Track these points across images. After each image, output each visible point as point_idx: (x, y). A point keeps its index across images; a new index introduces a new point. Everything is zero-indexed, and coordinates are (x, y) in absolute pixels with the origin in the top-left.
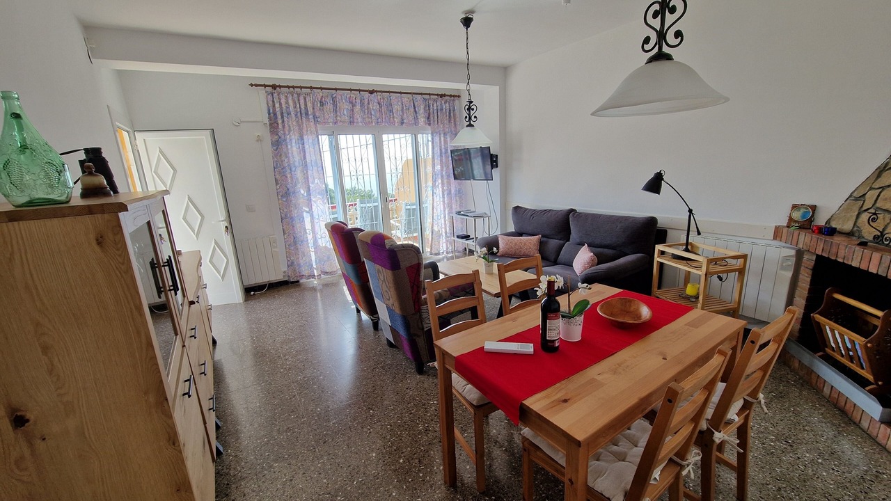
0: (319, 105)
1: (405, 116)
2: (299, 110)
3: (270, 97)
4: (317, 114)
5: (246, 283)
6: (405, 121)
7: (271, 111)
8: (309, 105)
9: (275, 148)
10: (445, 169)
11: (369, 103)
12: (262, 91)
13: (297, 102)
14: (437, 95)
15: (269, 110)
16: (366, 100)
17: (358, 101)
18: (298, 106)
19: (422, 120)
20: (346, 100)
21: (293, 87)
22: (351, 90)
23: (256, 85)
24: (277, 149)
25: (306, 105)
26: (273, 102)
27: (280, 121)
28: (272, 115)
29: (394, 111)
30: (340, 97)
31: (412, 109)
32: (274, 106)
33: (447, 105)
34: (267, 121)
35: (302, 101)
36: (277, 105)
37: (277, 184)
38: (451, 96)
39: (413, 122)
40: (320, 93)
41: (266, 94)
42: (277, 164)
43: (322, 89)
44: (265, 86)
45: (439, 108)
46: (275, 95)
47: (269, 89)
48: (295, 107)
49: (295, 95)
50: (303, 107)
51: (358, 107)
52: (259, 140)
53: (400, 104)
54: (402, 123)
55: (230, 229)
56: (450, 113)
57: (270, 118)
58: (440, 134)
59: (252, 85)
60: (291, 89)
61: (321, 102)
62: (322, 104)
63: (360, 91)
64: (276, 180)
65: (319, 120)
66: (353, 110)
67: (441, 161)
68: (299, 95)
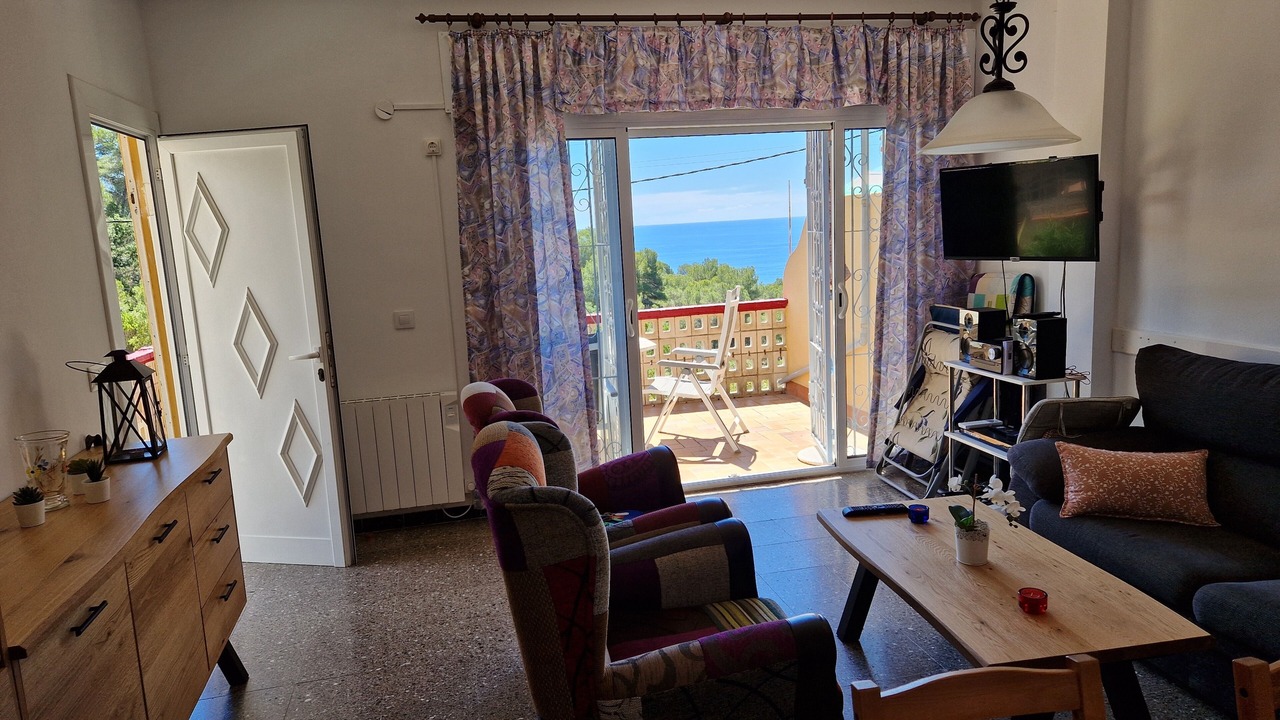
0: (569, 61)
1: (807, 81)
2: (518, 77)
3: (460, 46)
4: (565, 85)
5: (360, 509)
6: (806, 94)
7: (462, 81)
8: (545, 62)
9: (466, 174)
10: (919, 225)
11: (704, 52)
12: (442, 33)
13: (515, 56)
14: (912, 16)
15: (457, 80)
16: (698, 43)
17: (674, 46)
18: (517, 66)
19: (856, 89)
20: (641, 46)
21: (509, 19)
22: (655, 18)
23: (433, 19)
24: (471, 176)
25: (536, 64)
26: (467, 58)
27: (478, 107)
28: (463, 91)
29: (776, 68)
30: (625, 38)
31: (829, 62)
32: (468, 70)
33: (938, 43)
34: (450, 106)
35: (528, 54)
36: (475, 67)
37: (464, 264)
38: (949, 17)
39: (830, 95)
40: (574, 32)
41: (451, 40)
42: (468, 214)
43: (579, 19)
44: (449, 19)
45: (915, 51)
46: (472, 41)
47: (460, 27)
48: (510, 70)
49: (513, 40)
50: (529, 68)
51: (673, 61)
52: (434, 154)
53: (793, 47)
54: (797, 101)
55: (330, 373)
56: (943, 67)
57: (457, 101)
58: (912, 127)
59: (422, 18)
60: (504, 24)
61: (574, 54)
62: (578, 60)
63: (678, 18)
64: (463, 254)
65: (568, 98)
66: (657, 72)
67: (911, 202)
68: (520, 39)
